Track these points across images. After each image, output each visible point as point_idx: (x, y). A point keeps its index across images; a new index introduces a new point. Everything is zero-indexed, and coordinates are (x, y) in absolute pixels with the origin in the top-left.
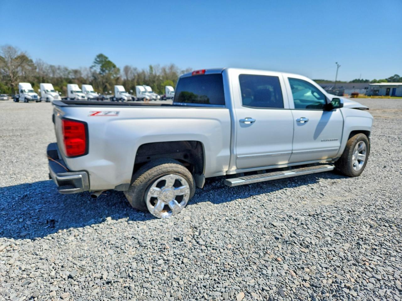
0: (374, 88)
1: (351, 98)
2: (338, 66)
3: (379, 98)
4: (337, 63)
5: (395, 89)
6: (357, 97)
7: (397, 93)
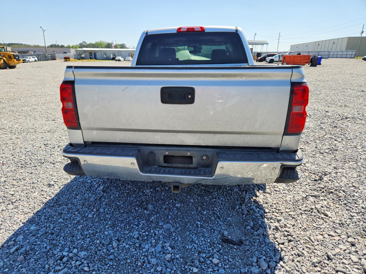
0: (79, 53)
1: (64, 61)
2: (44, 31)
3: (87, 61)
4: (41, 27)
5: (96, 53)
6: (69, 60)
7: (97, 57)
